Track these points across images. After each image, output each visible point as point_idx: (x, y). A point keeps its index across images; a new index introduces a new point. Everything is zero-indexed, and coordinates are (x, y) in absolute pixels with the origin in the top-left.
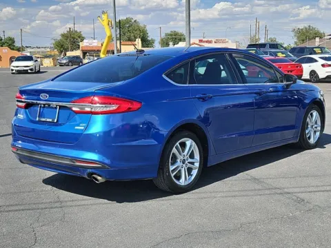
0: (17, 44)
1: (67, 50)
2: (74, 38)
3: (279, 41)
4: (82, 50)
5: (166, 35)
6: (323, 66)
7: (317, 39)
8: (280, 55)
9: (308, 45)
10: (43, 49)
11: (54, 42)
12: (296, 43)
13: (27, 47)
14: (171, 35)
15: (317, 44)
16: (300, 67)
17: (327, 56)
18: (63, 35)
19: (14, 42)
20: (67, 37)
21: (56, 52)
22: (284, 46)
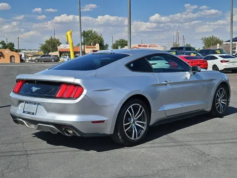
0: (16, 48)
1: (49, 51)
2: (54, 44)
3: (192, 46)
4: (59, 52)
5: (117, 41)
6: (222, 61)
7: (218, 45)
8: (192, 55)
9: (212, 48)
10: (34, 51)
11: (40, 46)
12: (204, 47)
13: (23, 50)
14: (120, 42)
15: (218, 48)
16: (206, 62)
17: (224, 55)
18: (47, 42)
19: (14, 46)
20: (49, 43)
21: (42, 53)
22: (196, 49)
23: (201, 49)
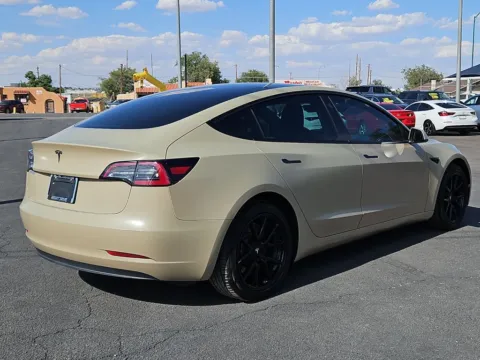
0: (55, 84)
1: (117, 92)
2: (127, 77)
4: (138, 93)
5: (245, 75)
6: (440, 114)
7: (433, 82)
8: (387, 101)
9: (422, 88)
10: (87, 91)
11: (101, 82)
12: (406, 87)
13: (67, 88)
14: (250, 75)
15: (433, 88)
16: (412, 114)
17: (445, 102)
18: (113, 74)
19: (51, 81)
20: (119, 76)
21: (103, 94)
22: (392, 90)
23: (402, 90)
